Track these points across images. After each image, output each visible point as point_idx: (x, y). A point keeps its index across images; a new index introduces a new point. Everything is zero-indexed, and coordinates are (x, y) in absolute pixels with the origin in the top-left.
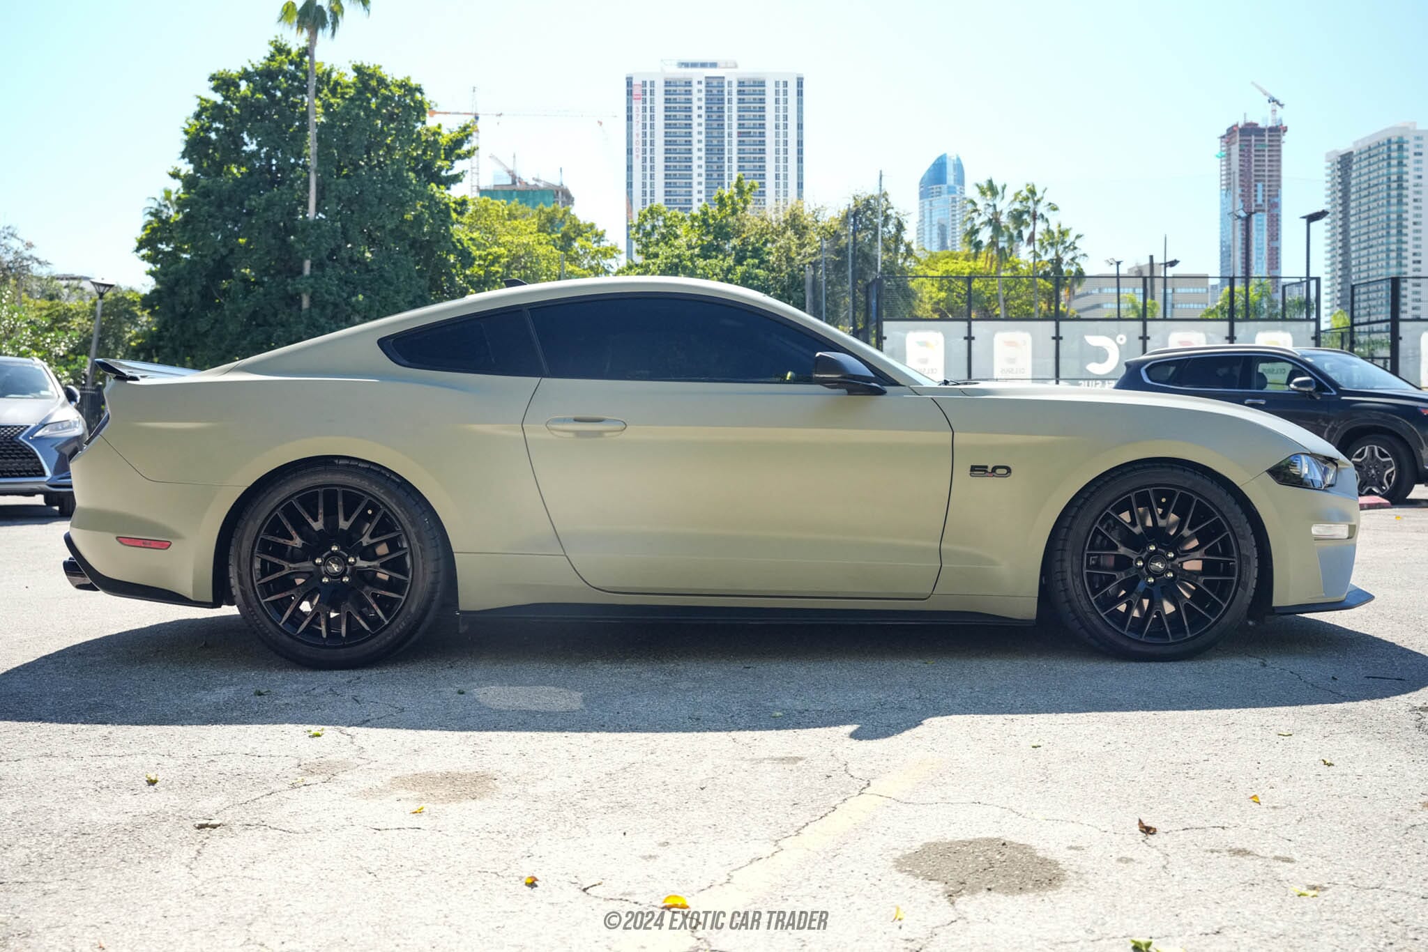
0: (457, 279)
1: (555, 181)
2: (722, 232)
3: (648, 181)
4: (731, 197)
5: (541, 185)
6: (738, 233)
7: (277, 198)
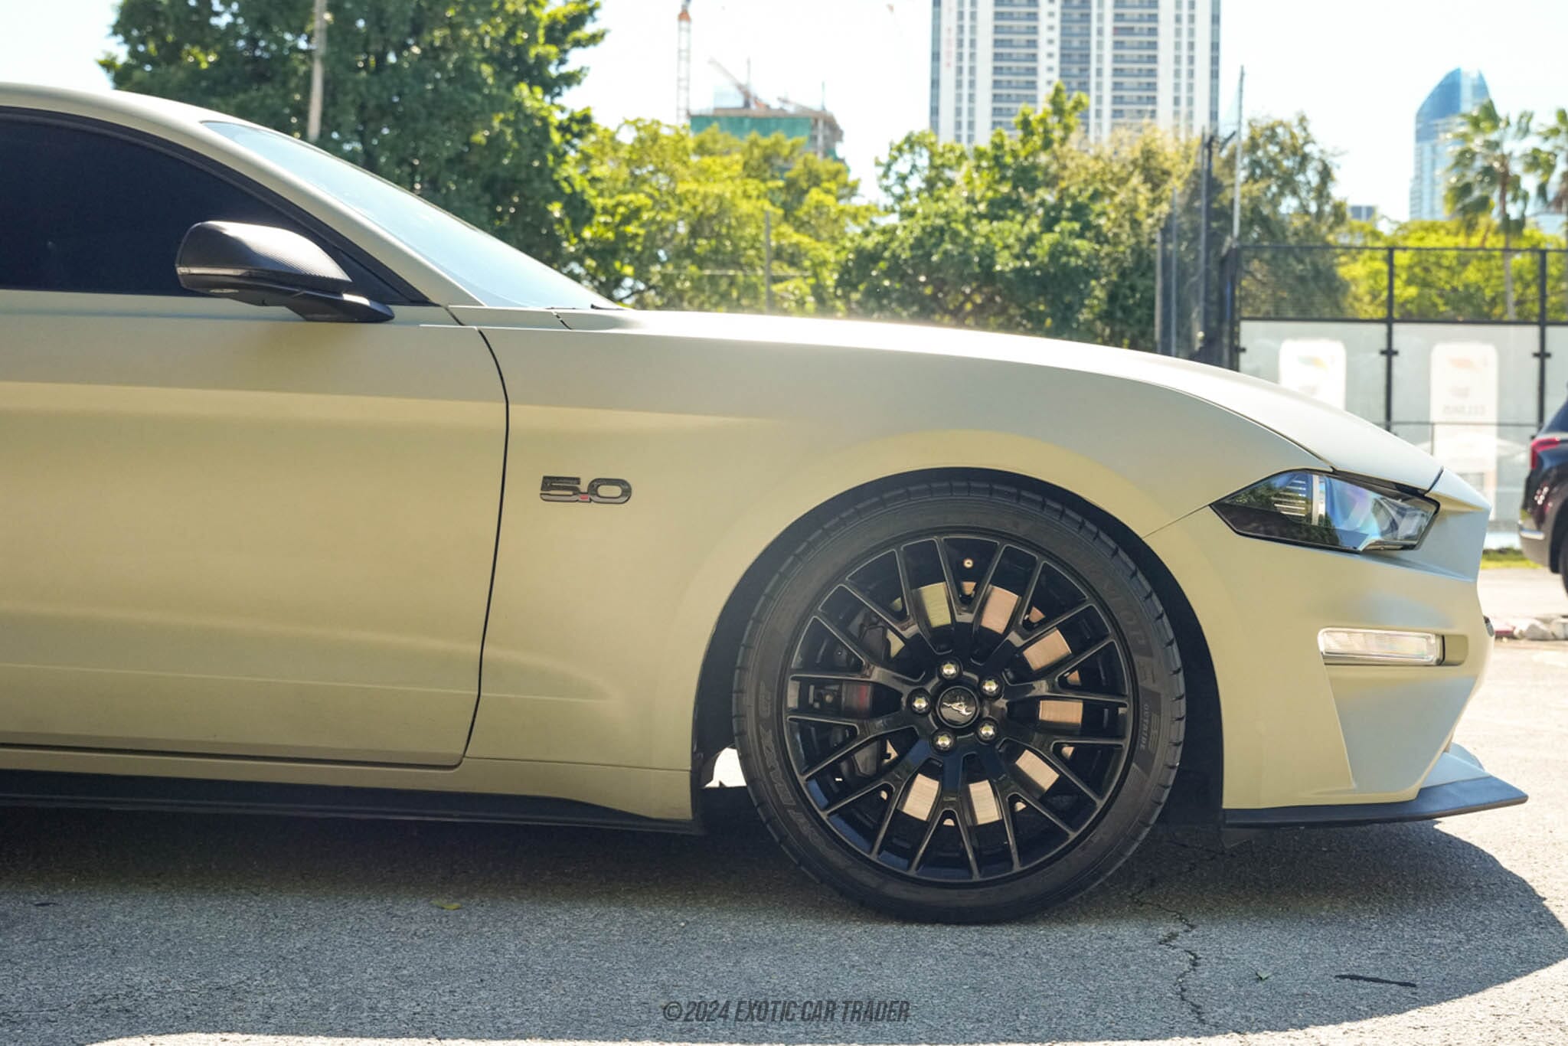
0: (565, 244)
1: (813, 103)
2: (1027, 177)
3: (965, 105)
4: (1043, 121)
5: (790, 109)
6: (1051, 182)
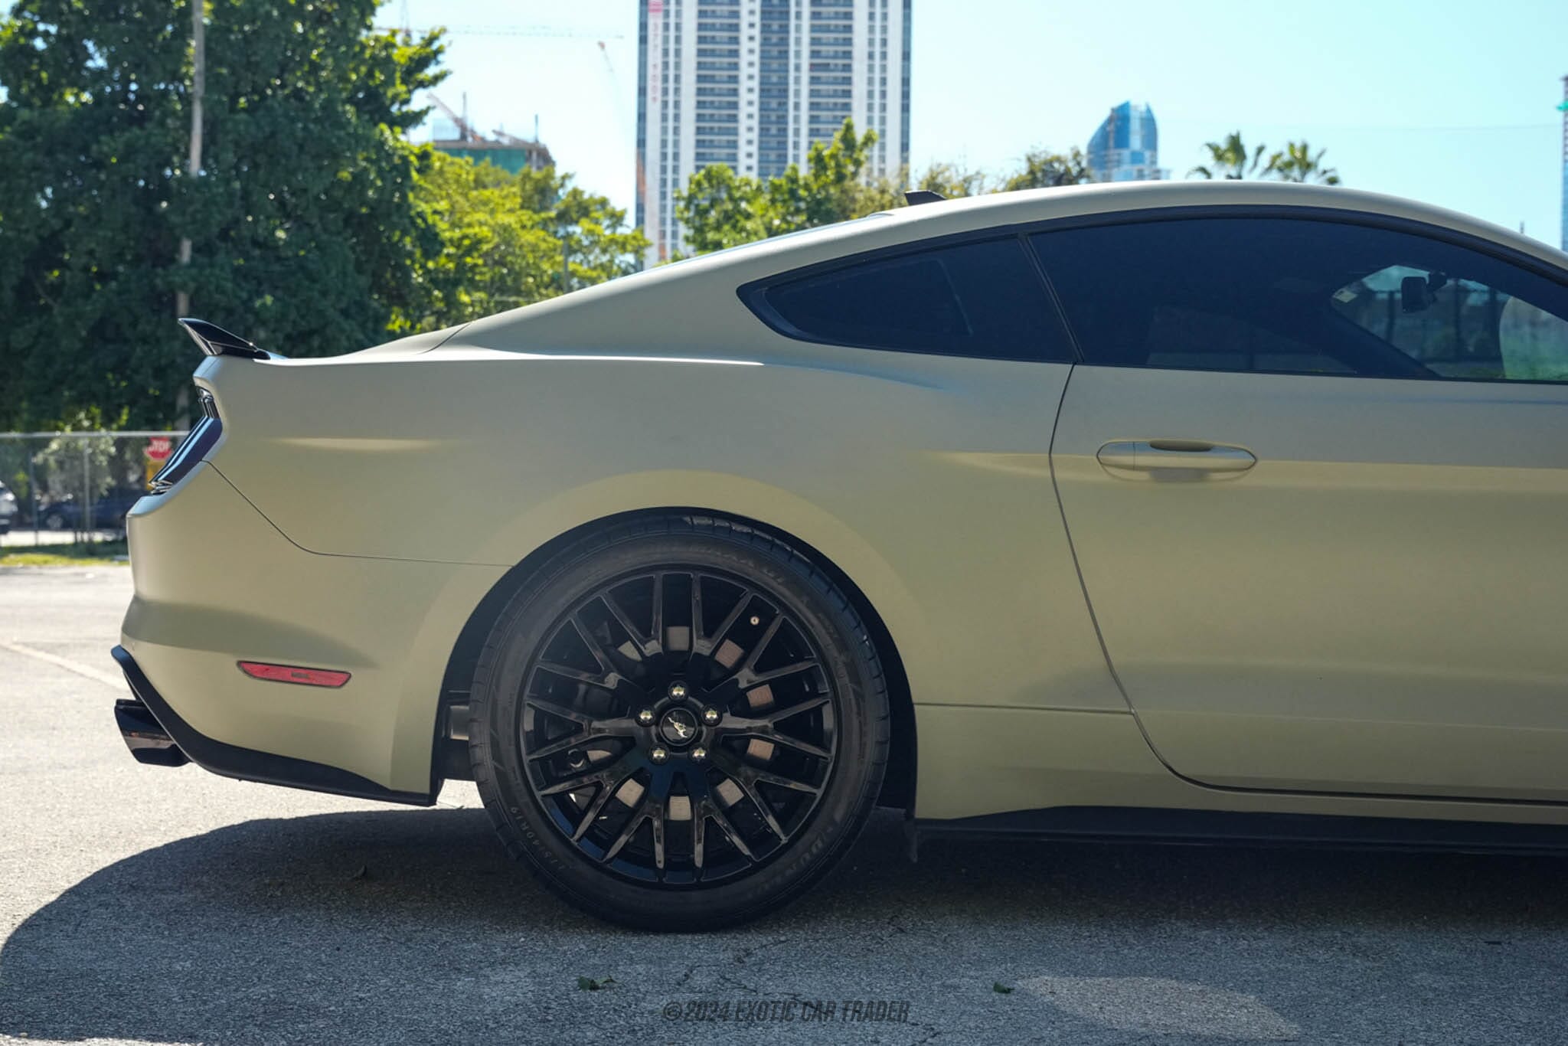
0: (414, 275)
1: (526, 135)
2: (820, 211)
3: (670, 137)
4: (833, 156)
5: (505, 141)
7: (142, 142)
